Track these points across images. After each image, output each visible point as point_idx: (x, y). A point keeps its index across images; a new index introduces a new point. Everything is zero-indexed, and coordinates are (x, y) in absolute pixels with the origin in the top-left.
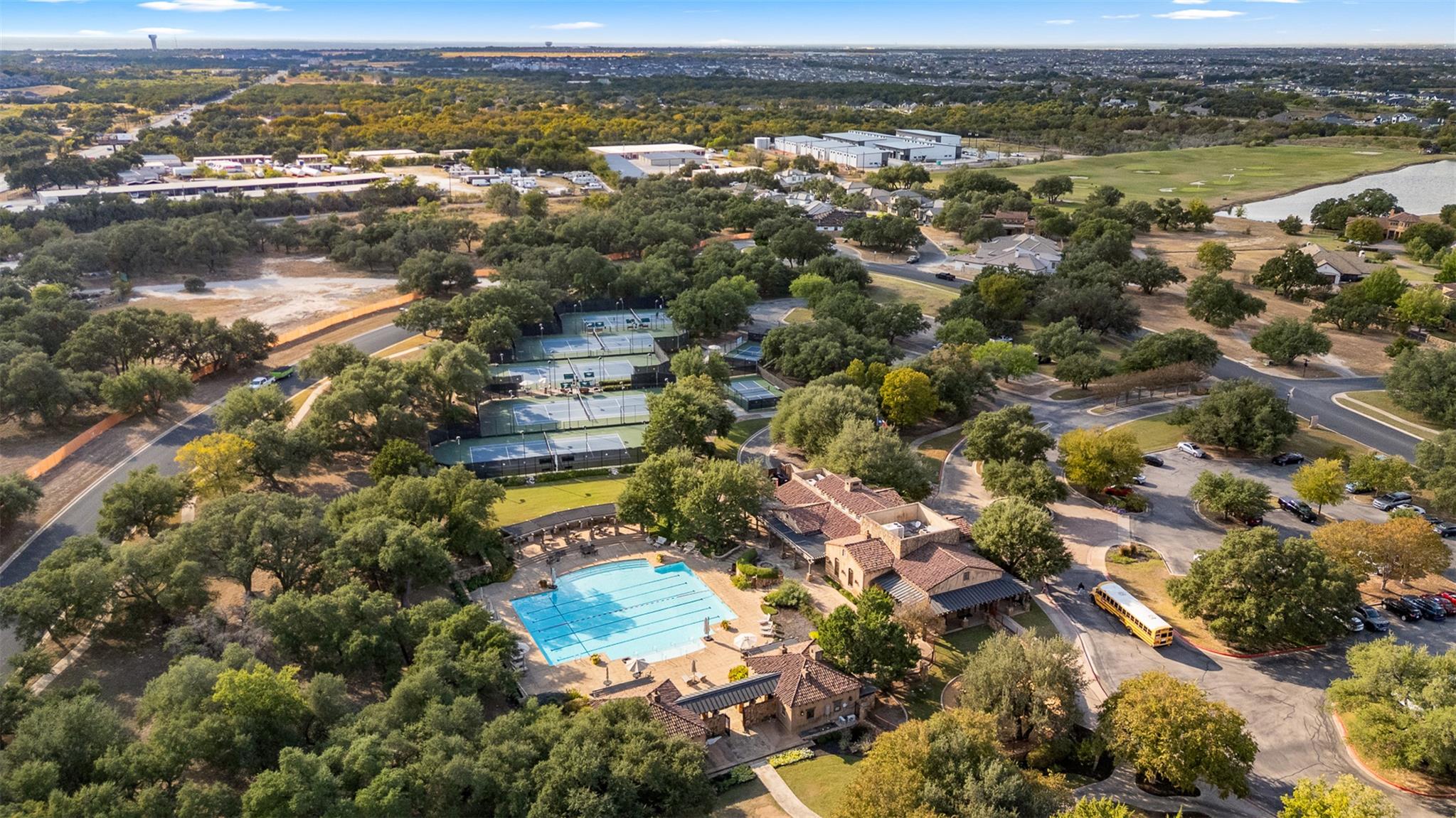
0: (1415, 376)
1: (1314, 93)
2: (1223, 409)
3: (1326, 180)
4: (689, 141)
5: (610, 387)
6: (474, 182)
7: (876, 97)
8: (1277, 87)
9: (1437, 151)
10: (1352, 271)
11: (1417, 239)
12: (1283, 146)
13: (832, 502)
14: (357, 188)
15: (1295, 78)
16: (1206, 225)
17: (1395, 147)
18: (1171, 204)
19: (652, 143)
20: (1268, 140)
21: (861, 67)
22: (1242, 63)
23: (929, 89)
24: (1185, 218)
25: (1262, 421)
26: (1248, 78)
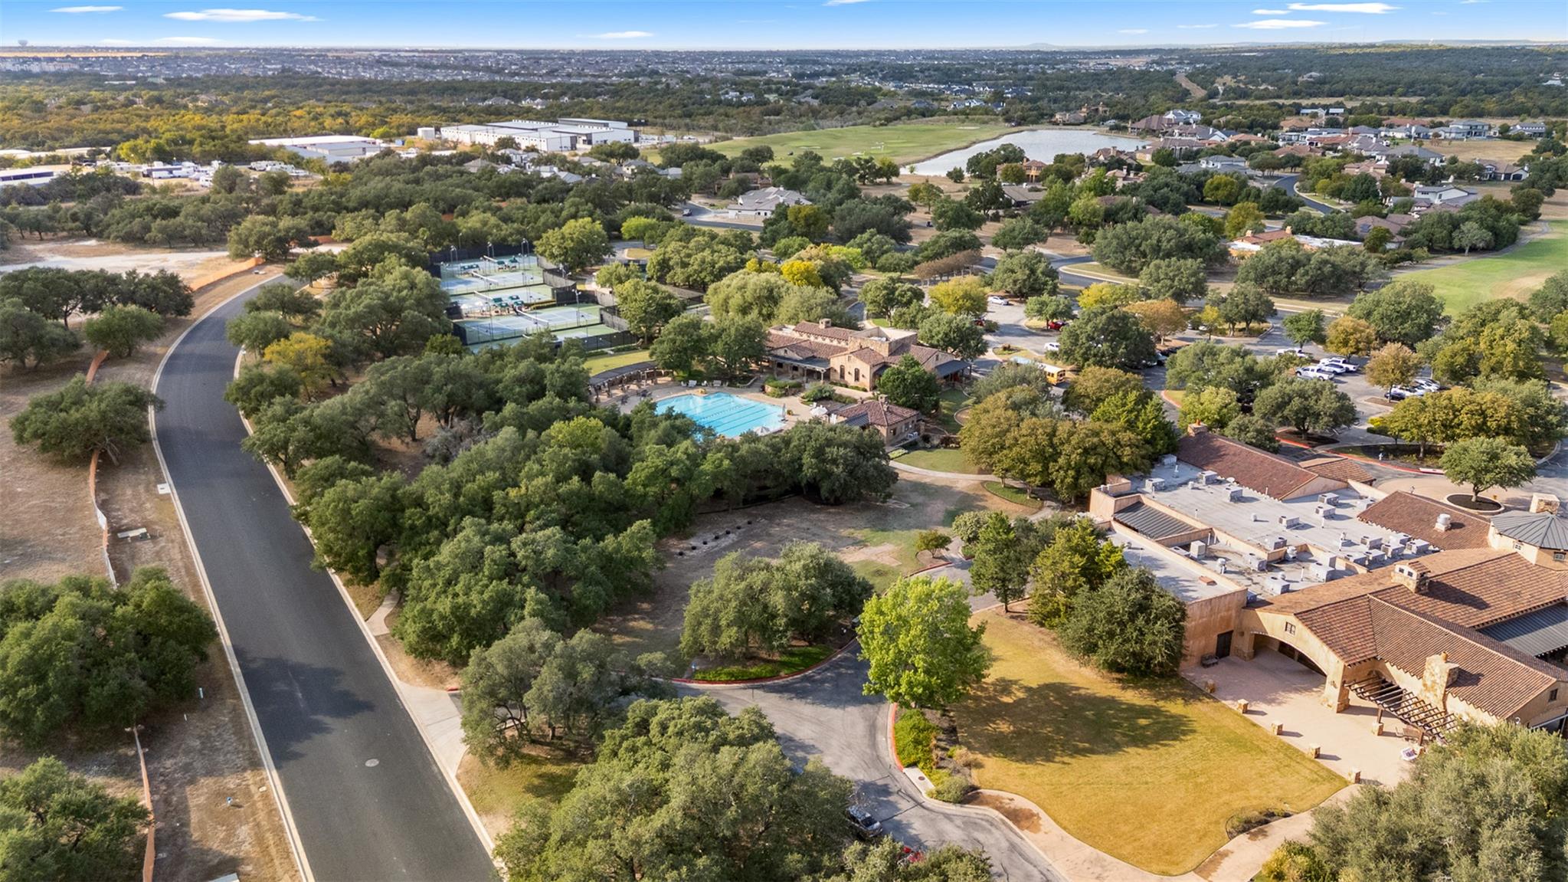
0: (1115, 242)
1: (890, 86)
2: (1017, 269)
3: (952, 147)
4: (358, 132)
5: (541, 306)
6: (155, 174)
7: (494, 93)
8: (856, 81)
9: (1019, 124)
10: (1022, 199)
11: (1051, 177)
12: (900, 125)
13: (812, 338)
14: (47, 180)
15: (869, 74)
16: (894, 179)
17: (985, 123)
18: (867, 161)
19: (306, 135)
20: (888, 121)
21: (445, 66)
22: (815, 63)
23: (545, 86)
24: (879, 173)
25: (1043, 273)
26: (831, 75)
